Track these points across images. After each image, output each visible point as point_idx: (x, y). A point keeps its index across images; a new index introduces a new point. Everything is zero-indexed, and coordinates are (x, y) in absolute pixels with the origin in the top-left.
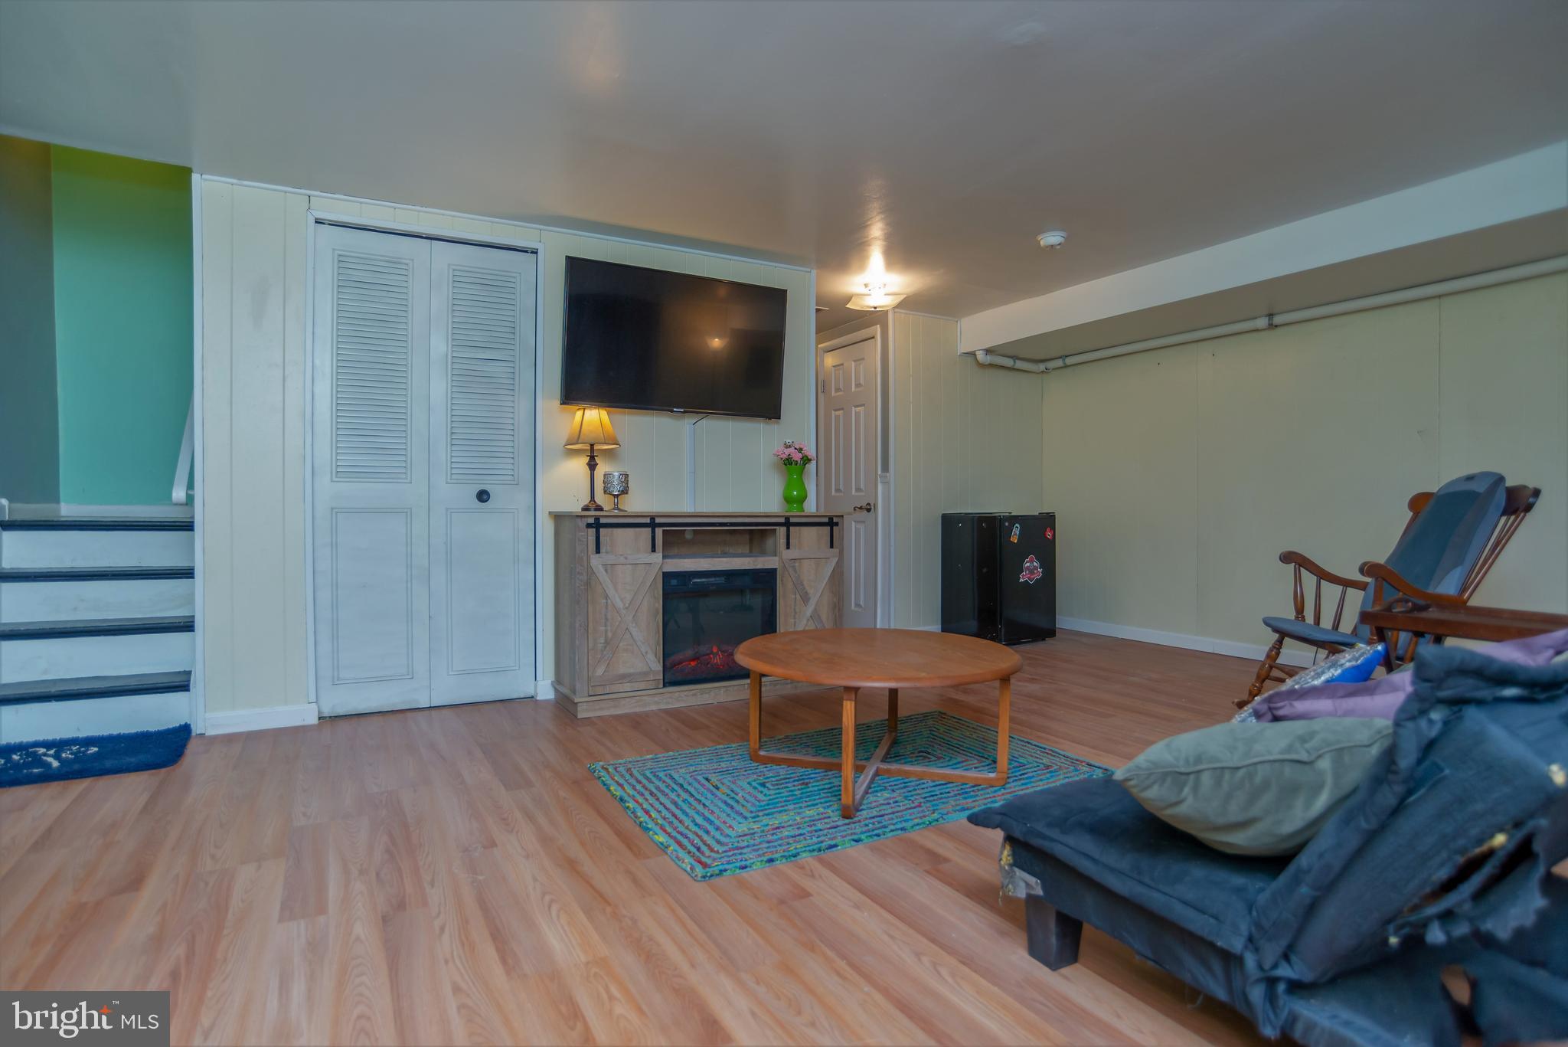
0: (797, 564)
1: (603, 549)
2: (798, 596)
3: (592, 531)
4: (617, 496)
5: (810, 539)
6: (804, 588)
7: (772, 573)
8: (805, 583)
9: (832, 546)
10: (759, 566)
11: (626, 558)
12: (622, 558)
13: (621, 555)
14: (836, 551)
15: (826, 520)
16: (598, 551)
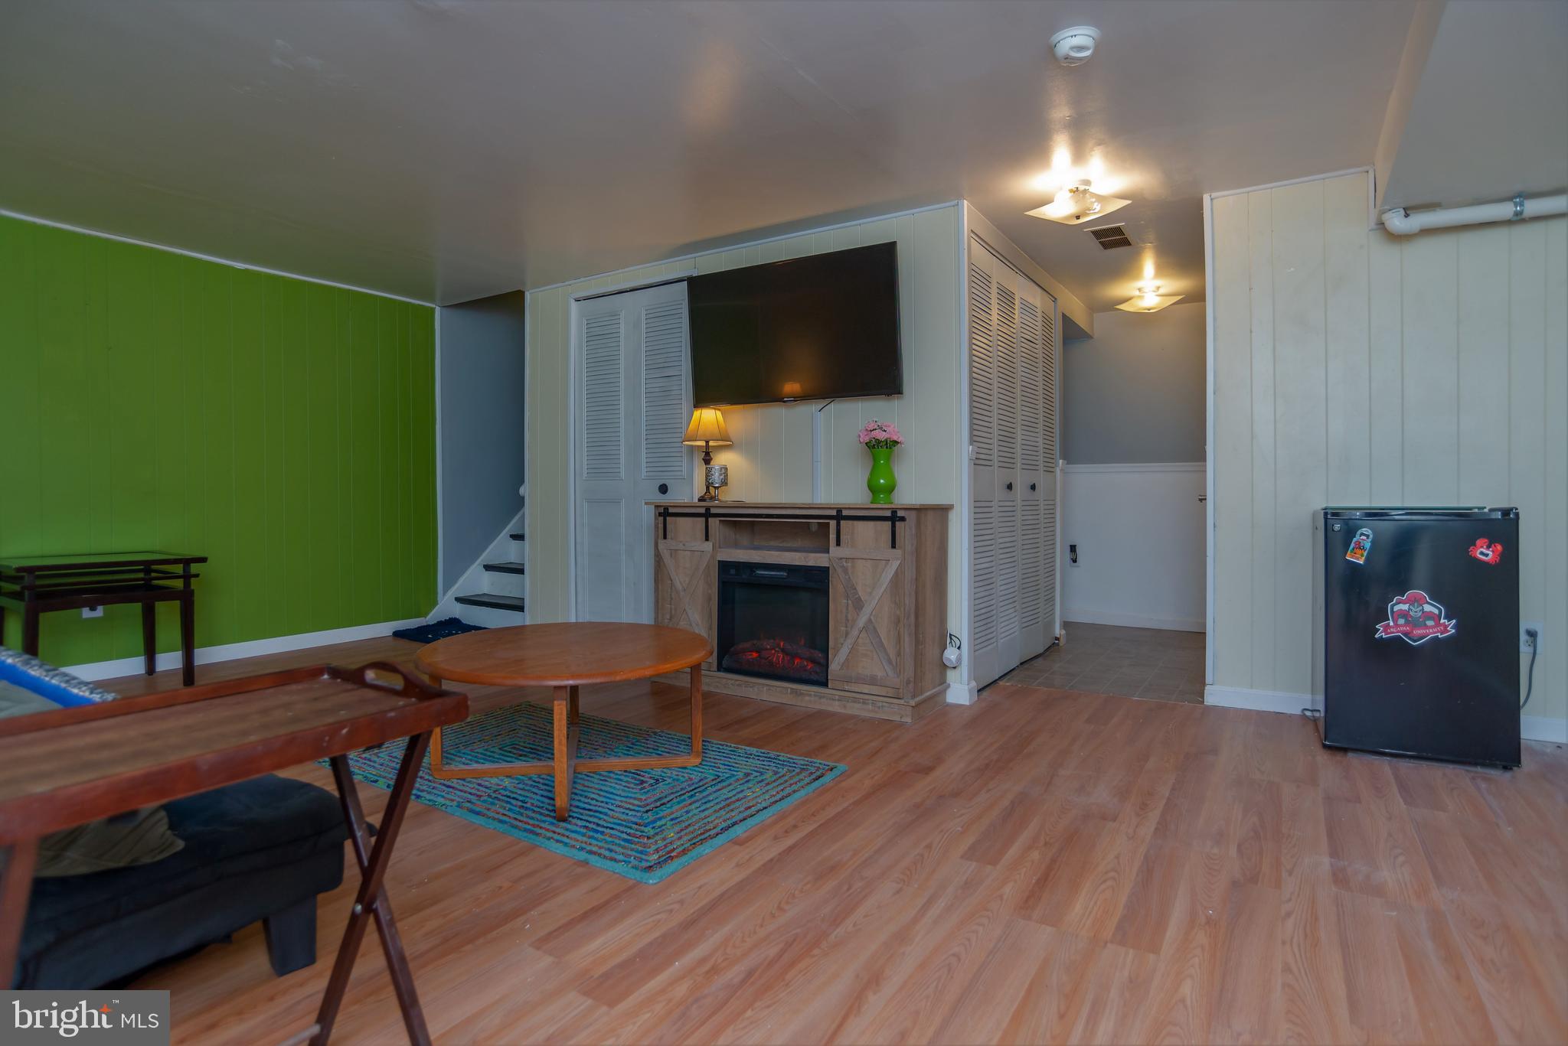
0: (849, 564)
1: (668, 536)
2: (850, 602)
3: (661, 519)
4: (718, 488)
5: (866, 536)
6: (857, 593)
7: (824, 572)
8: (859, 588)
9: (894, 546)
10: (811, 563)
11: (684, 545)
12: (681, 545)
13: (681, 542)
14: (897, 552)
15: (888, 514)
16: (665, 537)
